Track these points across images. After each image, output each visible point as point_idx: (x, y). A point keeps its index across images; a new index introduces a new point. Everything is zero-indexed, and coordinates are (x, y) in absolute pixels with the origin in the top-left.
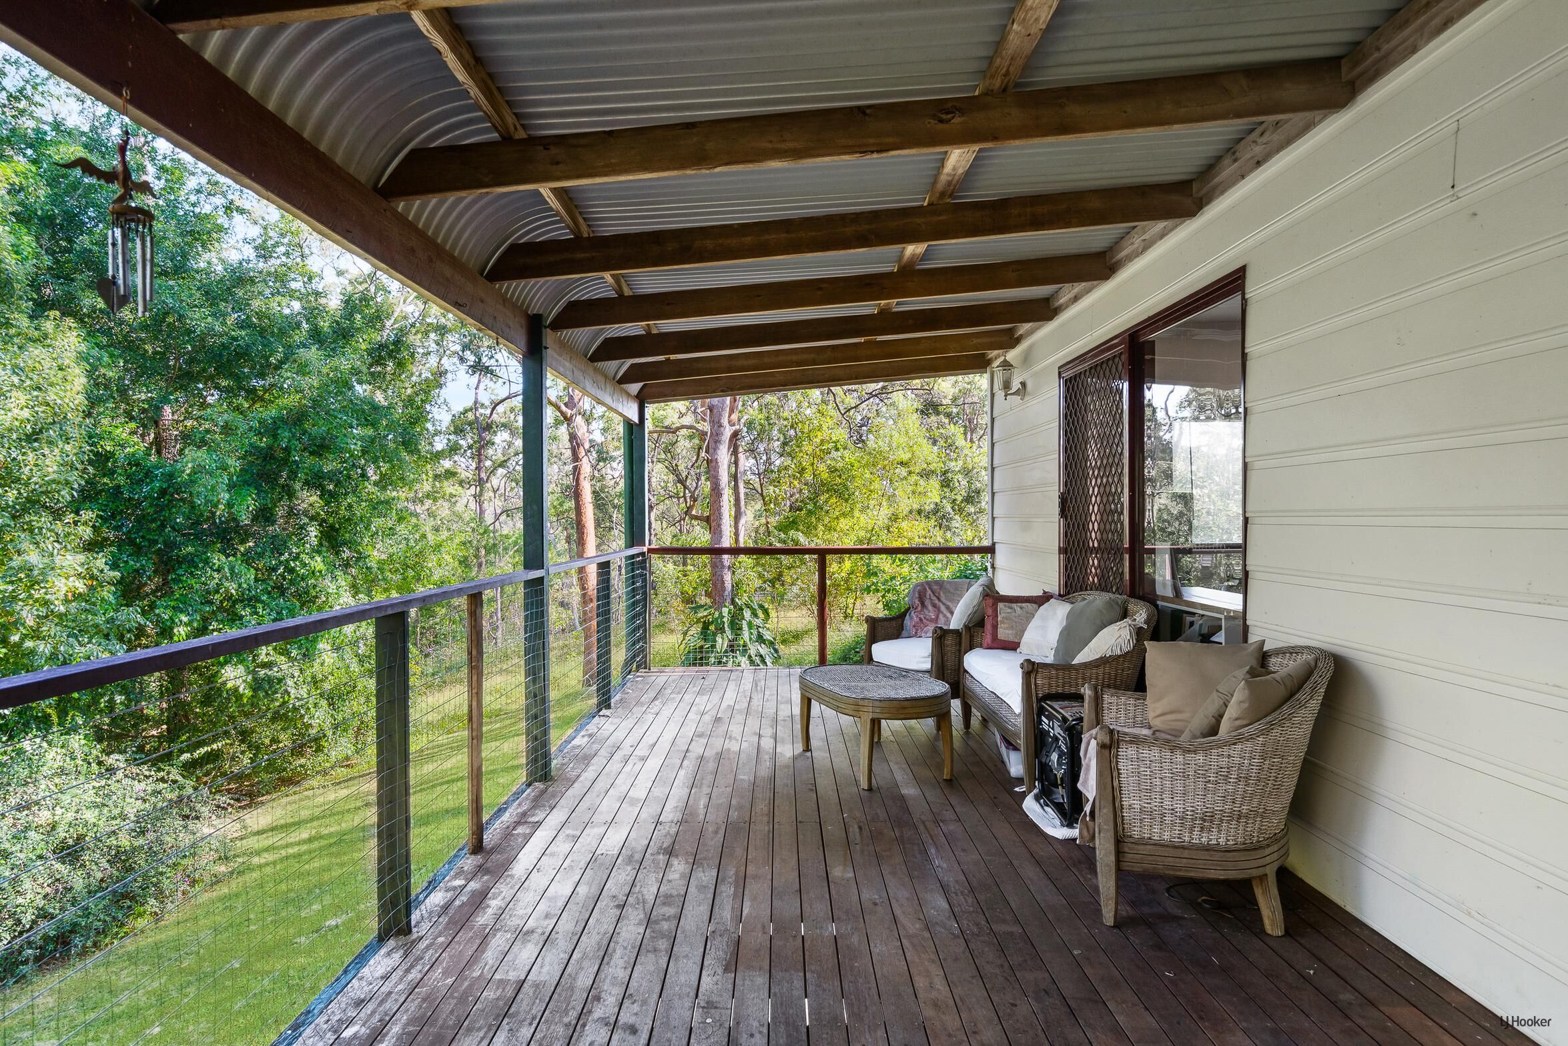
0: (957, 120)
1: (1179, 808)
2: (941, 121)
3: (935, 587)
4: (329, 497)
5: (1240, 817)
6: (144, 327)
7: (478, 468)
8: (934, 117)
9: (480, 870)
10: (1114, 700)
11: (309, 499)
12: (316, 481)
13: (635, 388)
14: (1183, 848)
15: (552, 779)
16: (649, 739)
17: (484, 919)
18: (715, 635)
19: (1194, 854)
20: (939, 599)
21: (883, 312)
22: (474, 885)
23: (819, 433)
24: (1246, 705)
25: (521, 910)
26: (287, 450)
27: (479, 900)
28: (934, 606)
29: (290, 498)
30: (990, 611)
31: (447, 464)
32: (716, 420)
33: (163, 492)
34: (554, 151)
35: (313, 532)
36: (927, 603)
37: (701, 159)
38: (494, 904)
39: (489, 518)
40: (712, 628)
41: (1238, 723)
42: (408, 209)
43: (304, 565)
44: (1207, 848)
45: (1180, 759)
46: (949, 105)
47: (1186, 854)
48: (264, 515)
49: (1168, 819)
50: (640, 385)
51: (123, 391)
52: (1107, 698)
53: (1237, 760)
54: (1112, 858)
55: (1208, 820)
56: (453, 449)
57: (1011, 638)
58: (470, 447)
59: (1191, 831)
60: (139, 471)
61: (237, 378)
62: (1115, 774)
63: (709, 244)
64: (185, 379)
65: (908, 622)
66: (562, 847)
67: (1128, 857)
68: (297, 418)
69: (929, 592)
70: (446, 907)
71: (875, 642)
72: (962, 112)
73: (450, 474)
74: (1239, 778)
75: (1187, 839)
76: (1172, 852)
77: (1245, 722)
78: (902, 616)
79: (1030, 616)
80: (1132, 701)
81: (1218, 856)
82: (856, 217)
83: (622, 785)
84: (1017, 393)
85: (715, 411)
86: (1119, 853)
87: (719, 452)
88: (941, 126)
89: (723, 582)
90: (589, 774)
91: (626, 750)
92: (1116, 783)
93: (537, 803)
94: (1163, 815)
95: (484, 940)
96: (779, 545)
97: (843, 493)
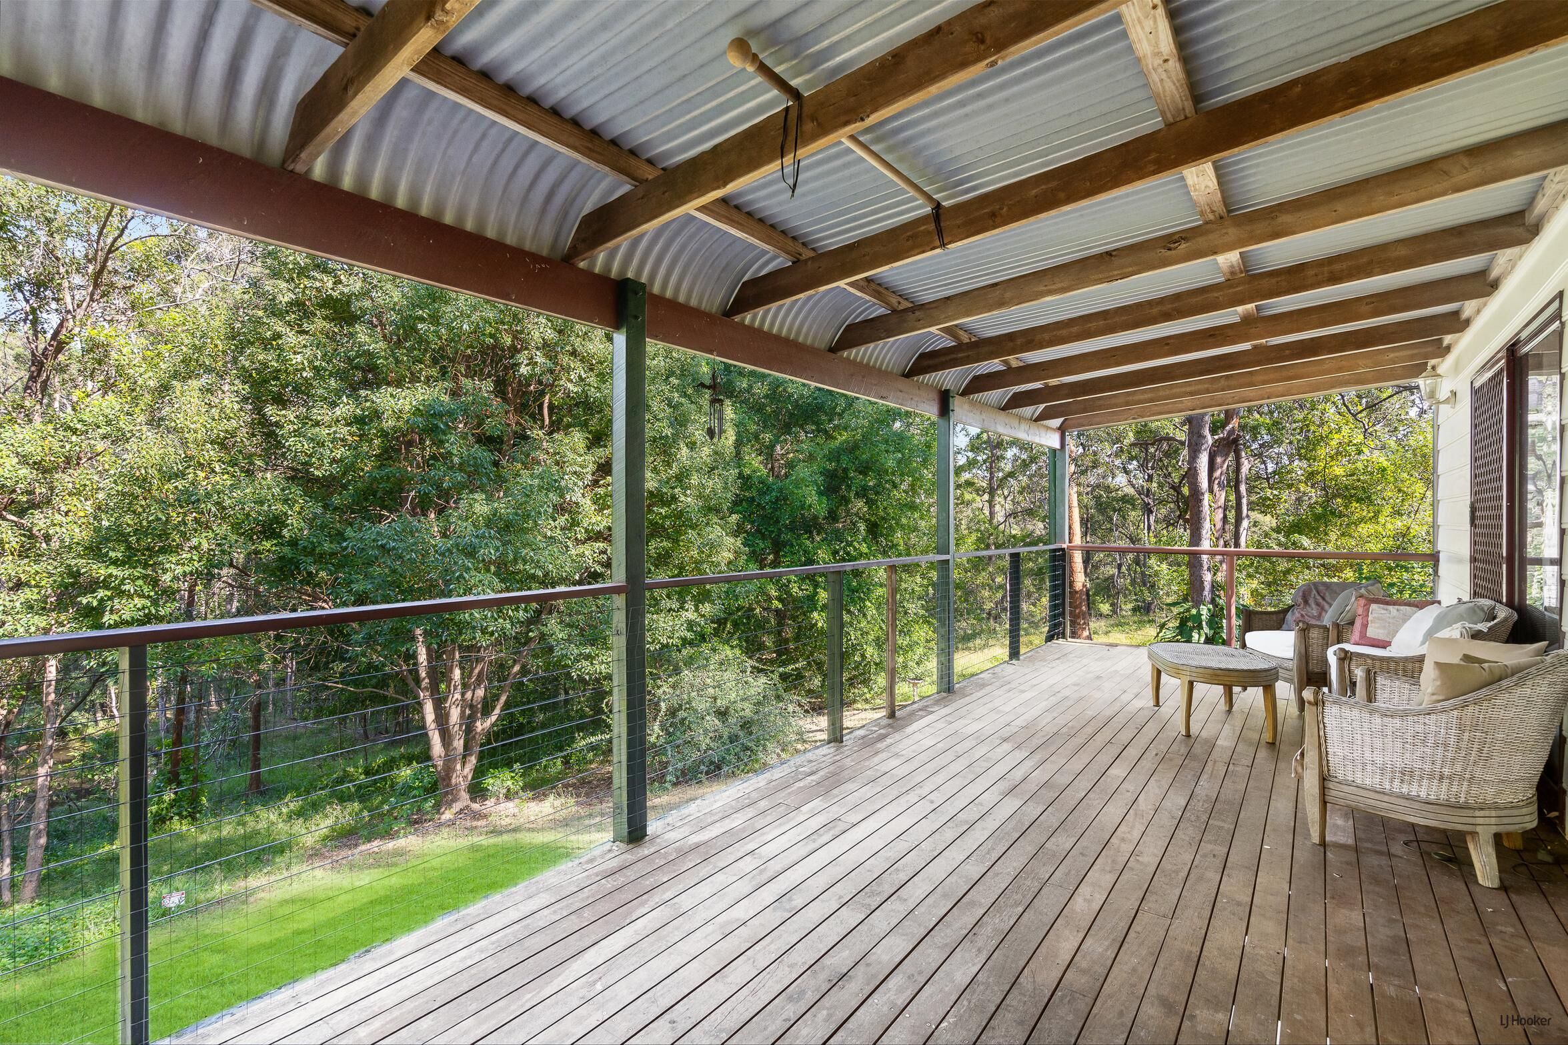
0: (1183, 246)
1: (1379, 760)
2: (1170, 249)
3: (1321, 588)
4: (870, 503)
5: (1442, 778)
6: (766, 396)
7: (992, 478)
8: (1164, 247)
9: (889, 725)
10: (1388, 682)
11: (859, 505)
12: (863, 493)
13: (1057, 422)
14: (1384, 793)
15: (954, 692)
16: (1034, 682)
17: (880, 745)
18: (1192, 629)
19: (1393, 800)
20: (1323, 599)
21: (1255, 347)
22: (882, 731)
23: (1336, 436)
24: (1438, 683)
25: (901, 746)
26: (845, 470)
27: (883, 737)
28: (1318, 604)
29: (846, 505)
30: (1360, 611)
31: (966, 476)
32: (1196, 431)
33: (777, 499)
34: (917, 313)
35: (862, 527)
36: (1311, 602)
37: (1001, 304)
38: (889, 741)
39: (1000, 517)
40: (1190, 624)
41: (1435, 698)
42: (849, 355)
43: (855, 549)
44: (1408, 798)
45: (1379, 721)
46: (1176, 237)
47: (1386, 798)
48: (833, 516)
49: (1369, 767)
50: (1061, 420)
51: (757, 437)
52: (1380, 680)
53: (1433, 728)
54: (1317, 790)
55: (1407, 774)
56: (971, 464)
57: (1381, 637)
58: (985, 461)
59: (1391, 781)
60: (765, 489)
61: (817, 424)
62: (1321, 726)
63: (1046, 336)
64: (787, 428)
65: (1289, 616)
66: (940, 725)
67: (1333, 793)
68: (852, 448)
69: (1314, 592)
70: (863, 737)
71: (1250, 631)
72: (1185, 239)
73: (969, 484)
74: (1436, 745)
75: (1388, 787)
76: (1372, 795)
77: (1441, 698)
78: (1285, 611)
79: (1406, 619)
80: (1407, 686)
81: (1417, 805)
82: (1161, 301)
83: (997, 703)
84: (1447, 401)
85: (1194, 423)
86: (1323, 790)
87: (1199, 461)
88: (1169, 253)
89: (1202, 582)
90: (980, 694)
91: (1012, 685)
92: (1322, 733)
93: (937, 702)
94: (1364, 764)
95: (876, 753)
96: (1277, 549)
97: (1365, 498)
